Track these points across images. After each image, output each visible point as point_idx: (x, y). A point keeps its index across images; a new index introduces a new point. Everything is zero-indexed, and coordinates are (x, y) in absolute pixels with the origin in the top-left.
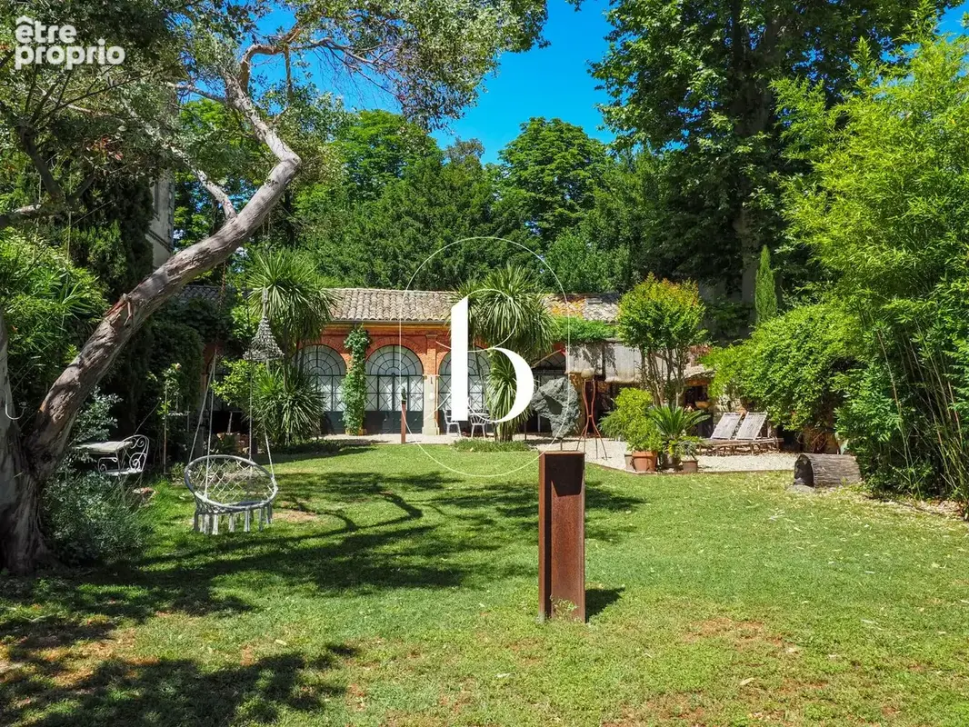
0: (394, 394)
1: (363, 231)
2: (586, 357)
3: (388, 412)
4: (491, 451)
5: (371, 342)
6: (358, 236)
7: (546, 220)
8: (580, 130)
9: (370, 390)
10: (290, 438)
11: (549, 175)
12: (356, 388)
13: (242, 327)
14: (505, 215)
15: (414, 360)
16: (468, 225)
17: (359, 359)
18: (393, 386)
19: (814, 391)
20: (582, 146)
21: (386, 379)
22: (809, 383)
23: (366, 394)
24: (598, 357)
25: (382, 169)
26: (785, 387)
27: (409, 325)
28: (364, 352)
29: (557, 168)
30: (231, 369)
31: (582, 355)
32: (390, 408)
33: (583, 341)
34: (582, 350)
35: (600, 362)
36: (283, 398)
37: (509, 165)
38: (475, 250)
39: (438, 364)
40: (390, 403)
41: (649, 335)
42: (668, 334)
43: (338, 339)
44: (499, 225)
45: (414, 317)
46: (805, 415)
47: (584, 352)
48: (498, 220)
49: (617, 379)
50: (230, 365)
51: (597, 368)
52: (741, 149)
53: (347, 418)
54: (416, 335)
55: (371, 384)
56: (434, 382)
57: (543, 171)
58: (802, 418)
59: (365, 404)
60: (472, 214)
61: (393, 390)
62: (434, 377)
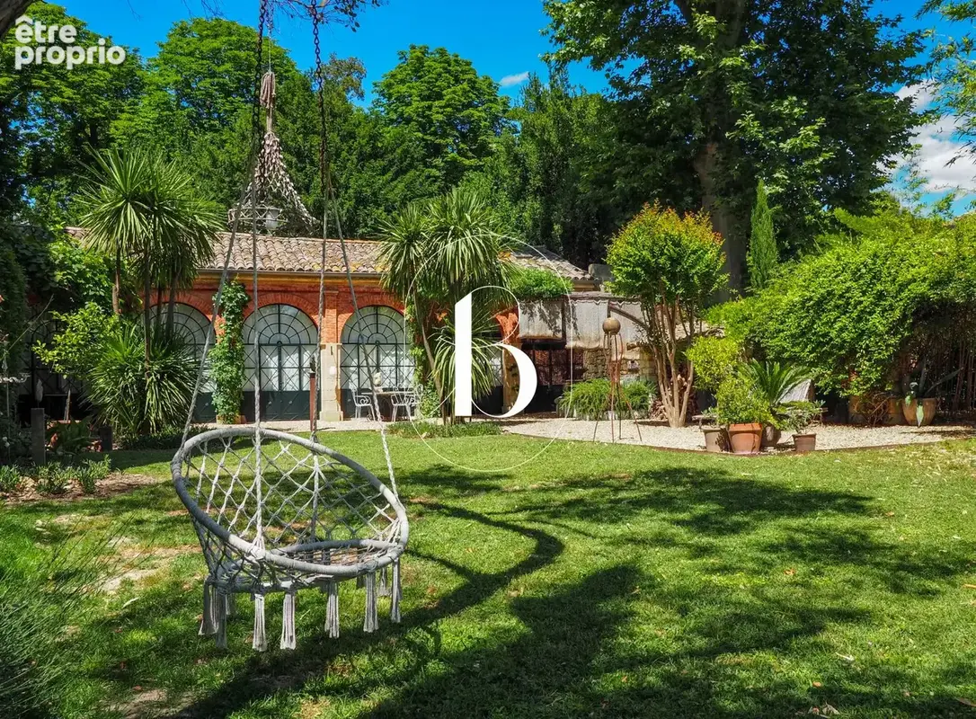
0: (280, 368)
1: (214, 163)
2: (542, 316)
3: (273, 392)
4: (451, 435)
5: (249, 300)
6: (206, 169)
7: (436, 167)
8: (468, 64)
9: (249, 363)
10: (159, 428)
11: (438, 113)
12: (231, 360)
13: (71, 268)
14: (399, 151)
15: (308, 323)
16: (355, 161)
17: (234, 321)
18: (280, 359)
19: (887, 346)
20: (472, 83)
21: (270, 349)
22: (881, 335)
23: (244, 369)
24: (558, 317)
25: (228, 94)
26: (845, 341)
27: (299, 277)
28: (241, 312)
29: (448, 106)
30: (65, 324)
31: (538, 314)
32: (276, 388)
33: (539, 296)
34: (538, 306)
35: (559, 322)
36: (144, 370)
37: (385, 101)
38: (368, 192)
39: (340, 329)
40: (275, 381)
41: (664, 278)
42: (687, 278)
43: (203, 295)
44: (391, 163)
45: (307, 268)
46: (873, 376)
47: (540, 310)
48: (390, 157)
49: (580, 344)
50: (63, 318)
51: (556, 330)
52: (728, 62)
53: (218, 400)
54: (310, 292)
55: (251, 356)
56: (335, 352)
57: (430, 108)
58: (870, 379)
59: (243, 382)
60: (362, 146)
61: (280, 364)
62: (334, 346)
